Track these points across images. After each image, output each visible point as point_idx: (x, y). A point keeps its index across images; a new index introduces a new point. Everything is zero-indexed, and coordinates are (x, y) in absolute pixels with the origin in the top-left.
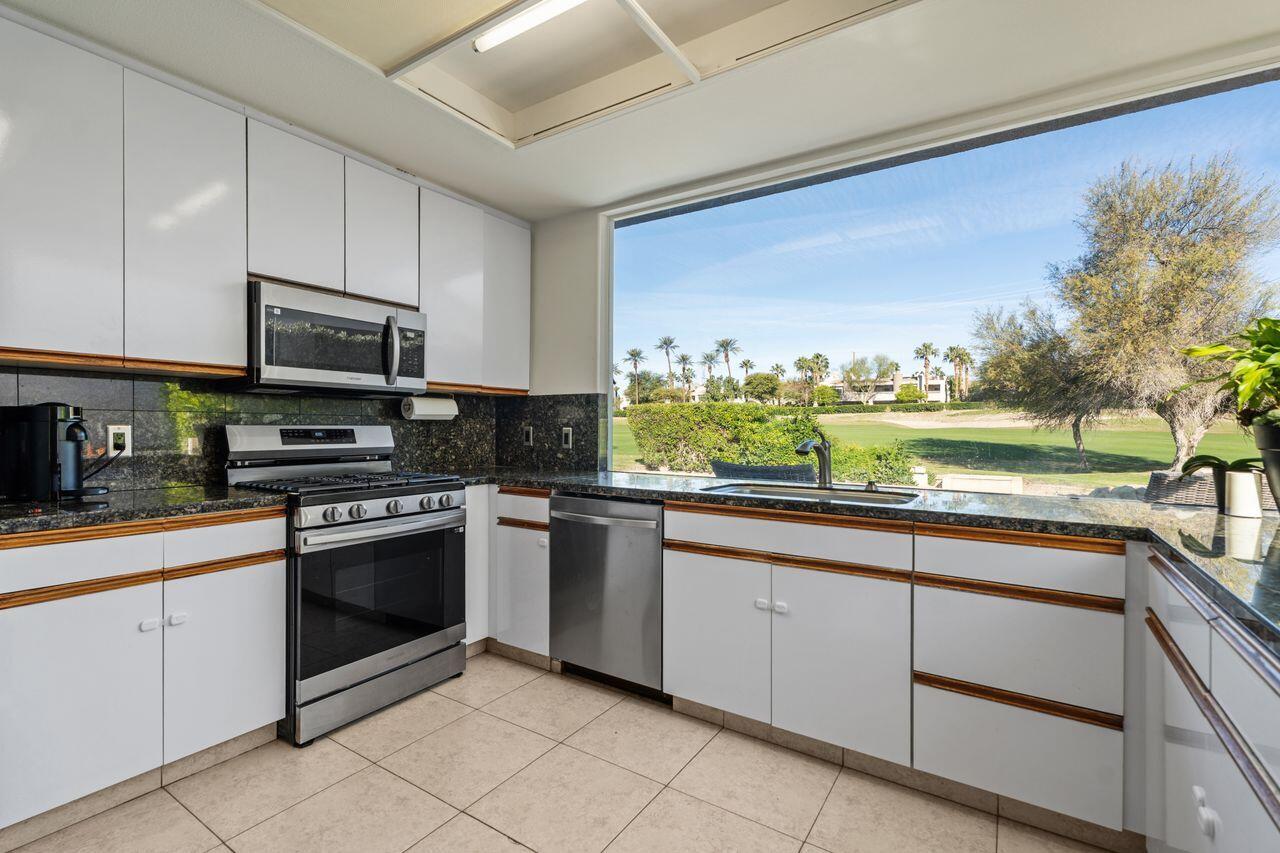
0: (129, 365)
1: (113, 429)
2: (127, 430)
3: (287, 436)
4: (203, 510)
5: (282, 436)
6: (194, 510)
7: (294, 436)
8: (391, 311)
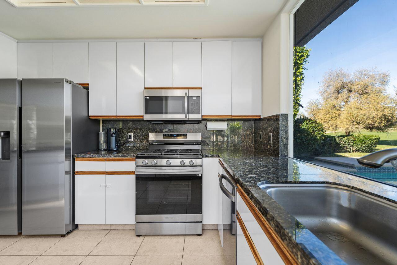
0: (118, 118)
1: (129, 134)
2: (132, 134)
3: (165, 136)
4: (115, 157)
5: (164, 136)
6: (113, 156)
7: (167, 136)
8: (186, 91)
